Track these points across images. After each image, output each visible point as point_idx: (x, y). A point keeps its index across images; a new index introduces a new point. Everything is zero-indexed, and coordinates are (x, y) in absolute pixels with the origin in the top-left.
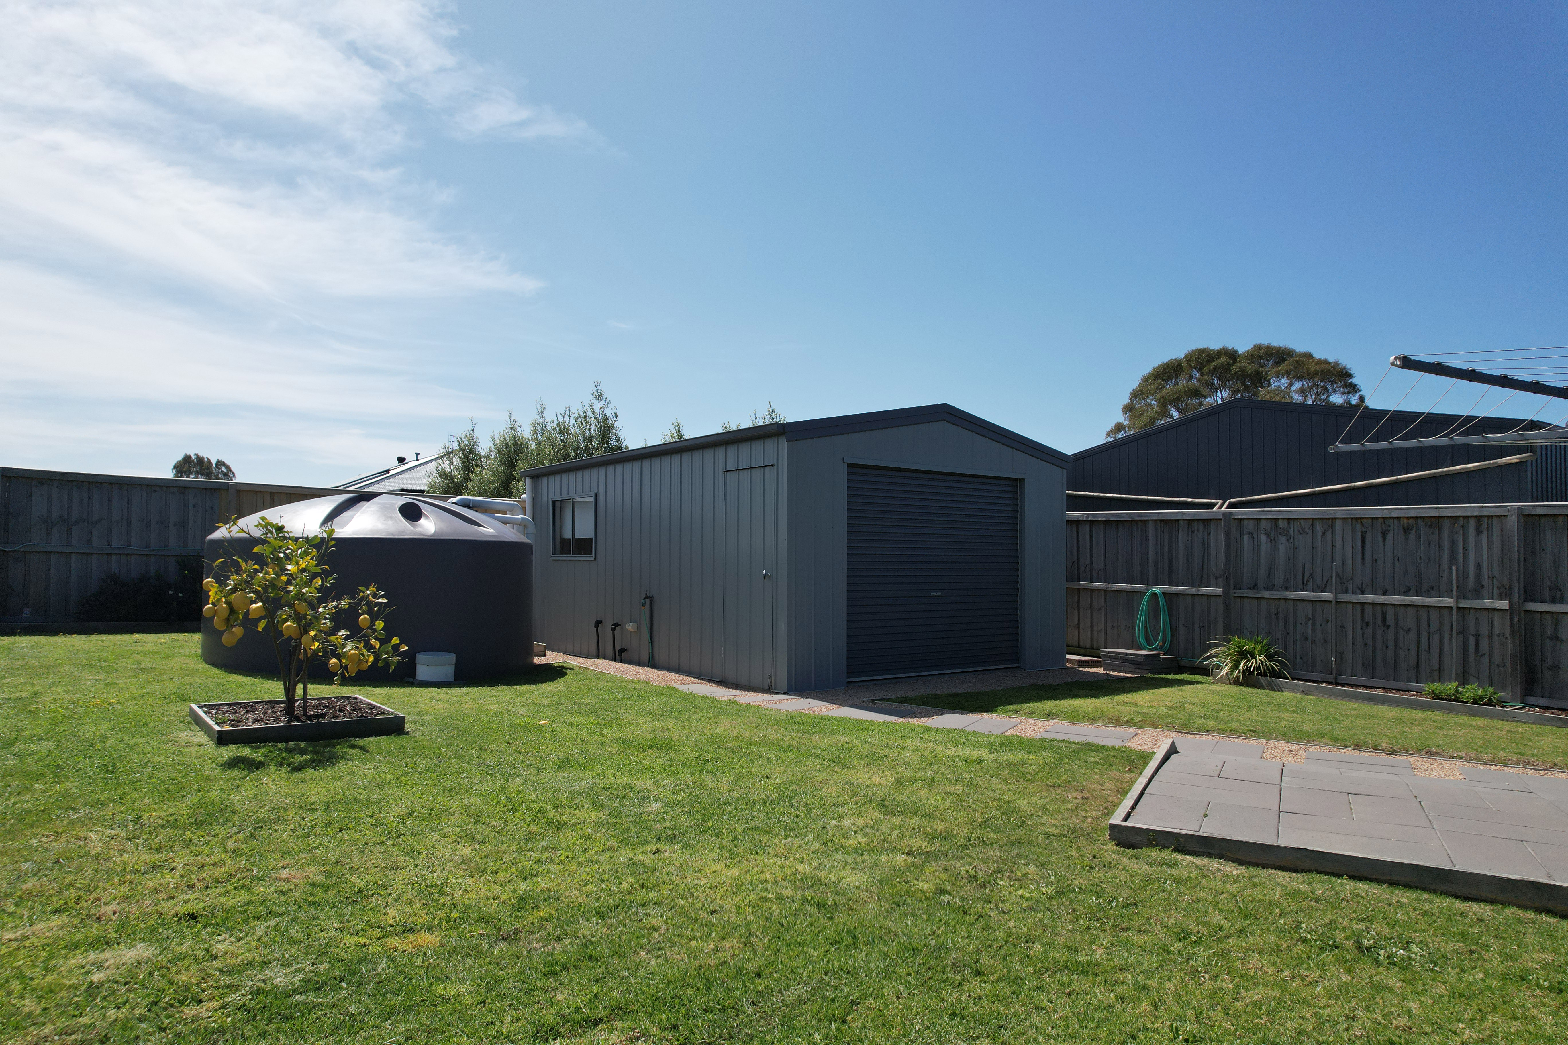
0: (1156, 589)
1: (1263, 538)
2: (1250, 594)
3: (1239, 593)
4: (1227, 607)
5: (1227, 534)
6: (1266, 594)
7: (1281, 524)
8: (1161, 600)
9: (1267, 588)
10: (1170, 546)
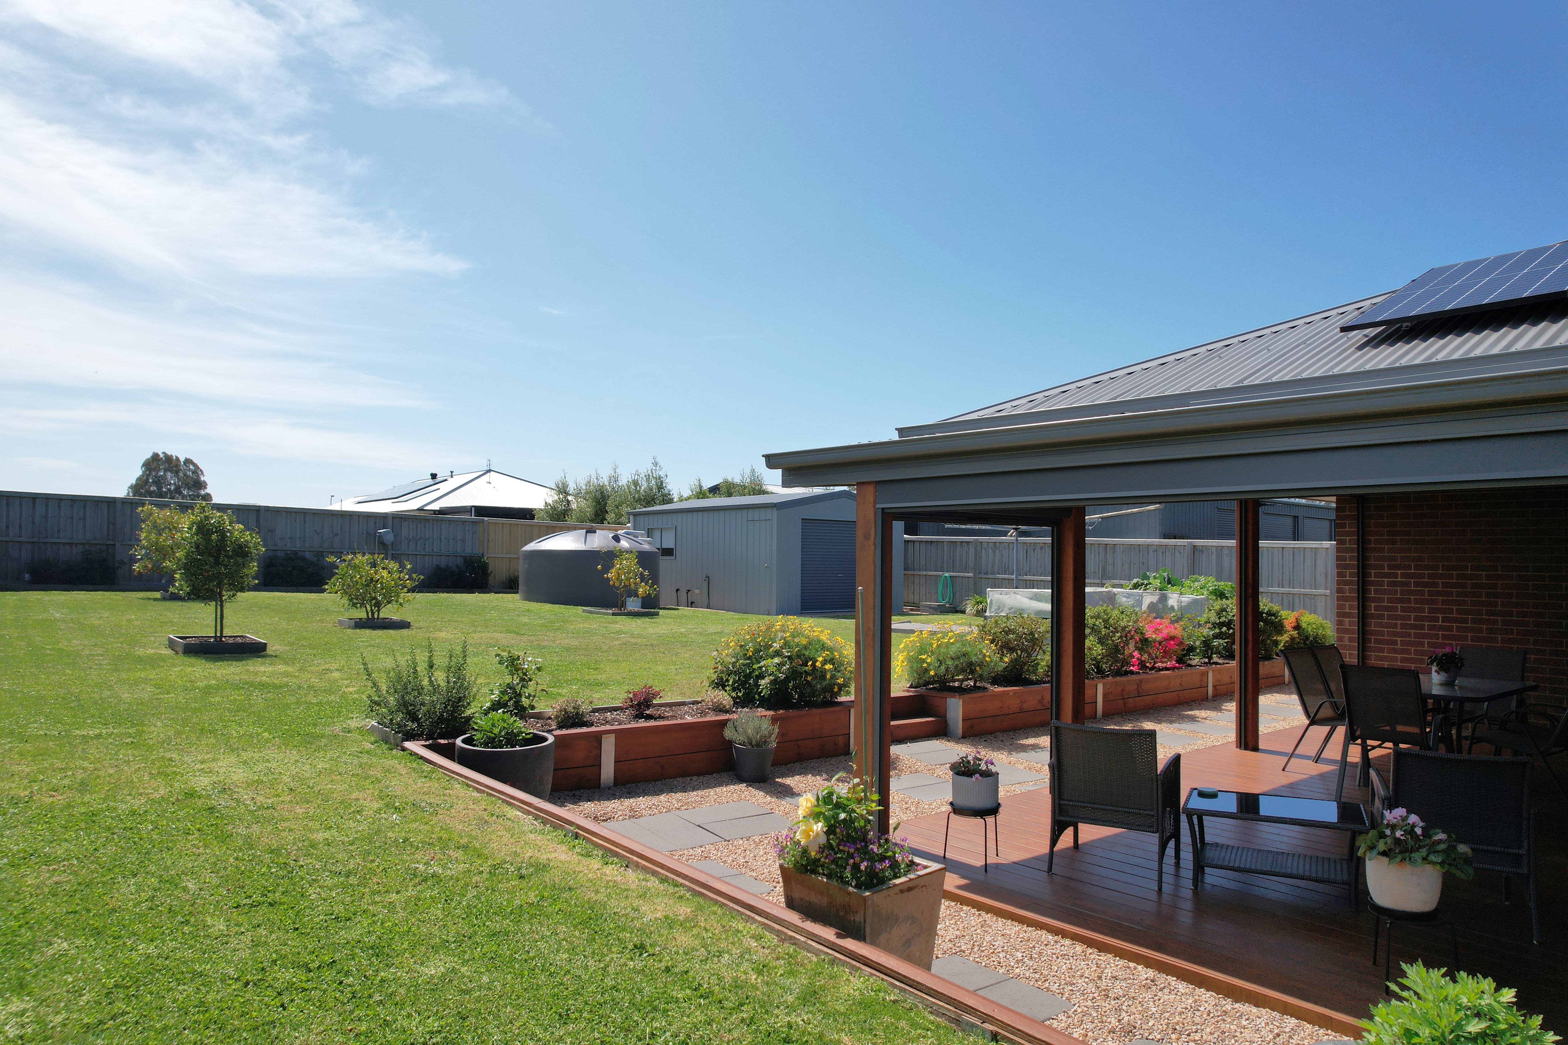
0: (947, 575)
1: (990, 550)
2: (984, 576)
3: (980, 576)
4: (975, 582)
5: (976, 548)
6: (990, 576)
7: (997, 544)
8: (949, 579)
9: (991, 574)
10: (953, 554)
